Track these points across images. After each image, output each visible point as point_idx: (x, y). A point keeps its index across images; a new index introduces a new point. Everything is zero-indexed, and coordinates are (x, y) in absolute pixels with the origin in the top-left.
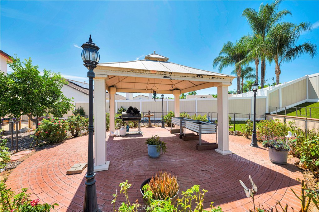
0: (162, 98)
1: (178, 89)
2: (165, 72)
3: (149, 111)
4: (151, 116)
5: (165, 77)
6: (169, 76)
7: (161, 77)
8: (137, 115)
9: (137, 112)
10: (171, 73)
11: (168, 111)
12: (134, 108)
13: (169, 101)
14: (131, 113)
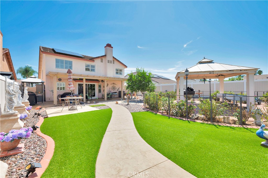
0: (210, 82)
1: (222, 75)
2: (210, 71)
3: (199, 90)
4: (201, 93)
5: (210, 73)
6: (212, 73)
7: (208, 73)
8: (192, 91)
9: (192, 90)
10: (214, 71)
11: (215, 90)
12: (190, 88)
13: (216, 84)
14: (189, 91)
